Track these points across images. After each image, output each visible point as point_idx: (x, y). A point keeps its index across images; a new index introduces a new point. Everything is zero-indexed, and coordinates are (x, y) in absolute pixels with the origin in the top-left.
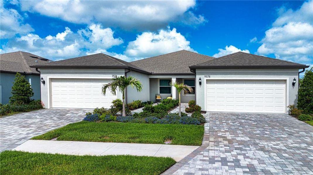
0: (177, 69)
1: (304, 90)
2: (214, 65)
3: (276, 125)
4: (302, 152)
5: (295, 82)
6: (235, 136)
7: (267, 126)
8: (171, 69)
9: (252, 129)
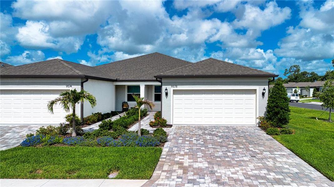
0: (146, 75)
1: (273, 101)
2: (181, 74)
3: (242, 142)
4: (259, 183)
5: (264, 91)
6: (193, 162)
7: (232, 145)
8: (139, 75)
9: (214, 150)
